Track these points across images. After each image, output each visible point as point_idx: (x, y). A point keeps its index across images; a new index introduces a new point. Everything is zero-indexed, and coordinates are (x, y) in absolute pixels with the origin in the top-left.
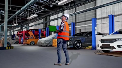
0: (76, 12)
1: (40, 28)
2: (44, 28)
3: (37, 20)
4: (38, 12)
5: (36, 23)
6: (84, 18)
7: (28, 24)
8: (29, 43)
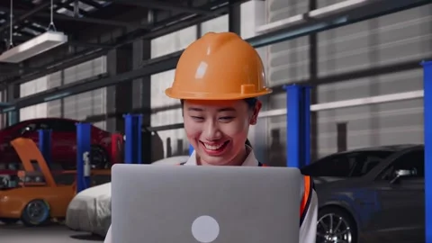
0: (314, 13)
1: (90, 114)
2: (114, 110)
3: (65, 57)
4: (71, 9)
5: (63, 76)
6: (366, 50)
7: (11, 87)
8: (17, 212)
